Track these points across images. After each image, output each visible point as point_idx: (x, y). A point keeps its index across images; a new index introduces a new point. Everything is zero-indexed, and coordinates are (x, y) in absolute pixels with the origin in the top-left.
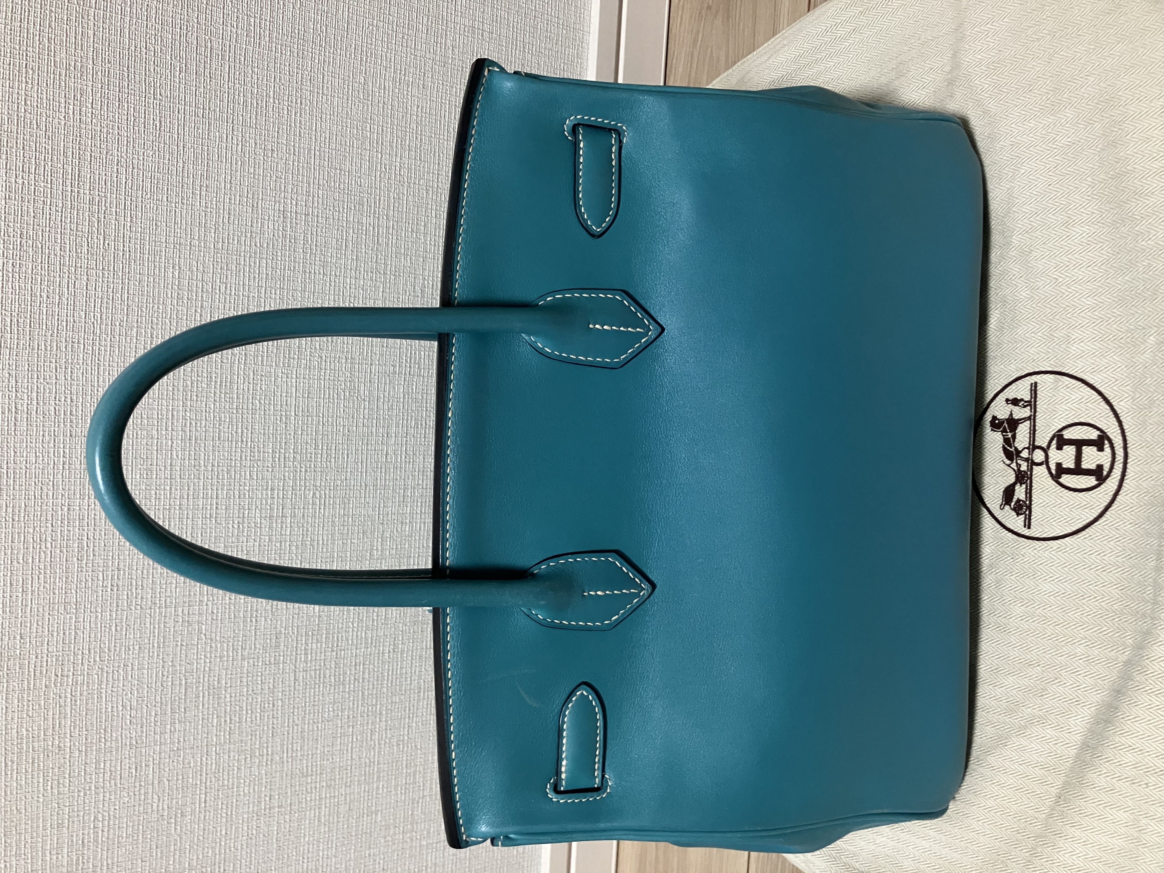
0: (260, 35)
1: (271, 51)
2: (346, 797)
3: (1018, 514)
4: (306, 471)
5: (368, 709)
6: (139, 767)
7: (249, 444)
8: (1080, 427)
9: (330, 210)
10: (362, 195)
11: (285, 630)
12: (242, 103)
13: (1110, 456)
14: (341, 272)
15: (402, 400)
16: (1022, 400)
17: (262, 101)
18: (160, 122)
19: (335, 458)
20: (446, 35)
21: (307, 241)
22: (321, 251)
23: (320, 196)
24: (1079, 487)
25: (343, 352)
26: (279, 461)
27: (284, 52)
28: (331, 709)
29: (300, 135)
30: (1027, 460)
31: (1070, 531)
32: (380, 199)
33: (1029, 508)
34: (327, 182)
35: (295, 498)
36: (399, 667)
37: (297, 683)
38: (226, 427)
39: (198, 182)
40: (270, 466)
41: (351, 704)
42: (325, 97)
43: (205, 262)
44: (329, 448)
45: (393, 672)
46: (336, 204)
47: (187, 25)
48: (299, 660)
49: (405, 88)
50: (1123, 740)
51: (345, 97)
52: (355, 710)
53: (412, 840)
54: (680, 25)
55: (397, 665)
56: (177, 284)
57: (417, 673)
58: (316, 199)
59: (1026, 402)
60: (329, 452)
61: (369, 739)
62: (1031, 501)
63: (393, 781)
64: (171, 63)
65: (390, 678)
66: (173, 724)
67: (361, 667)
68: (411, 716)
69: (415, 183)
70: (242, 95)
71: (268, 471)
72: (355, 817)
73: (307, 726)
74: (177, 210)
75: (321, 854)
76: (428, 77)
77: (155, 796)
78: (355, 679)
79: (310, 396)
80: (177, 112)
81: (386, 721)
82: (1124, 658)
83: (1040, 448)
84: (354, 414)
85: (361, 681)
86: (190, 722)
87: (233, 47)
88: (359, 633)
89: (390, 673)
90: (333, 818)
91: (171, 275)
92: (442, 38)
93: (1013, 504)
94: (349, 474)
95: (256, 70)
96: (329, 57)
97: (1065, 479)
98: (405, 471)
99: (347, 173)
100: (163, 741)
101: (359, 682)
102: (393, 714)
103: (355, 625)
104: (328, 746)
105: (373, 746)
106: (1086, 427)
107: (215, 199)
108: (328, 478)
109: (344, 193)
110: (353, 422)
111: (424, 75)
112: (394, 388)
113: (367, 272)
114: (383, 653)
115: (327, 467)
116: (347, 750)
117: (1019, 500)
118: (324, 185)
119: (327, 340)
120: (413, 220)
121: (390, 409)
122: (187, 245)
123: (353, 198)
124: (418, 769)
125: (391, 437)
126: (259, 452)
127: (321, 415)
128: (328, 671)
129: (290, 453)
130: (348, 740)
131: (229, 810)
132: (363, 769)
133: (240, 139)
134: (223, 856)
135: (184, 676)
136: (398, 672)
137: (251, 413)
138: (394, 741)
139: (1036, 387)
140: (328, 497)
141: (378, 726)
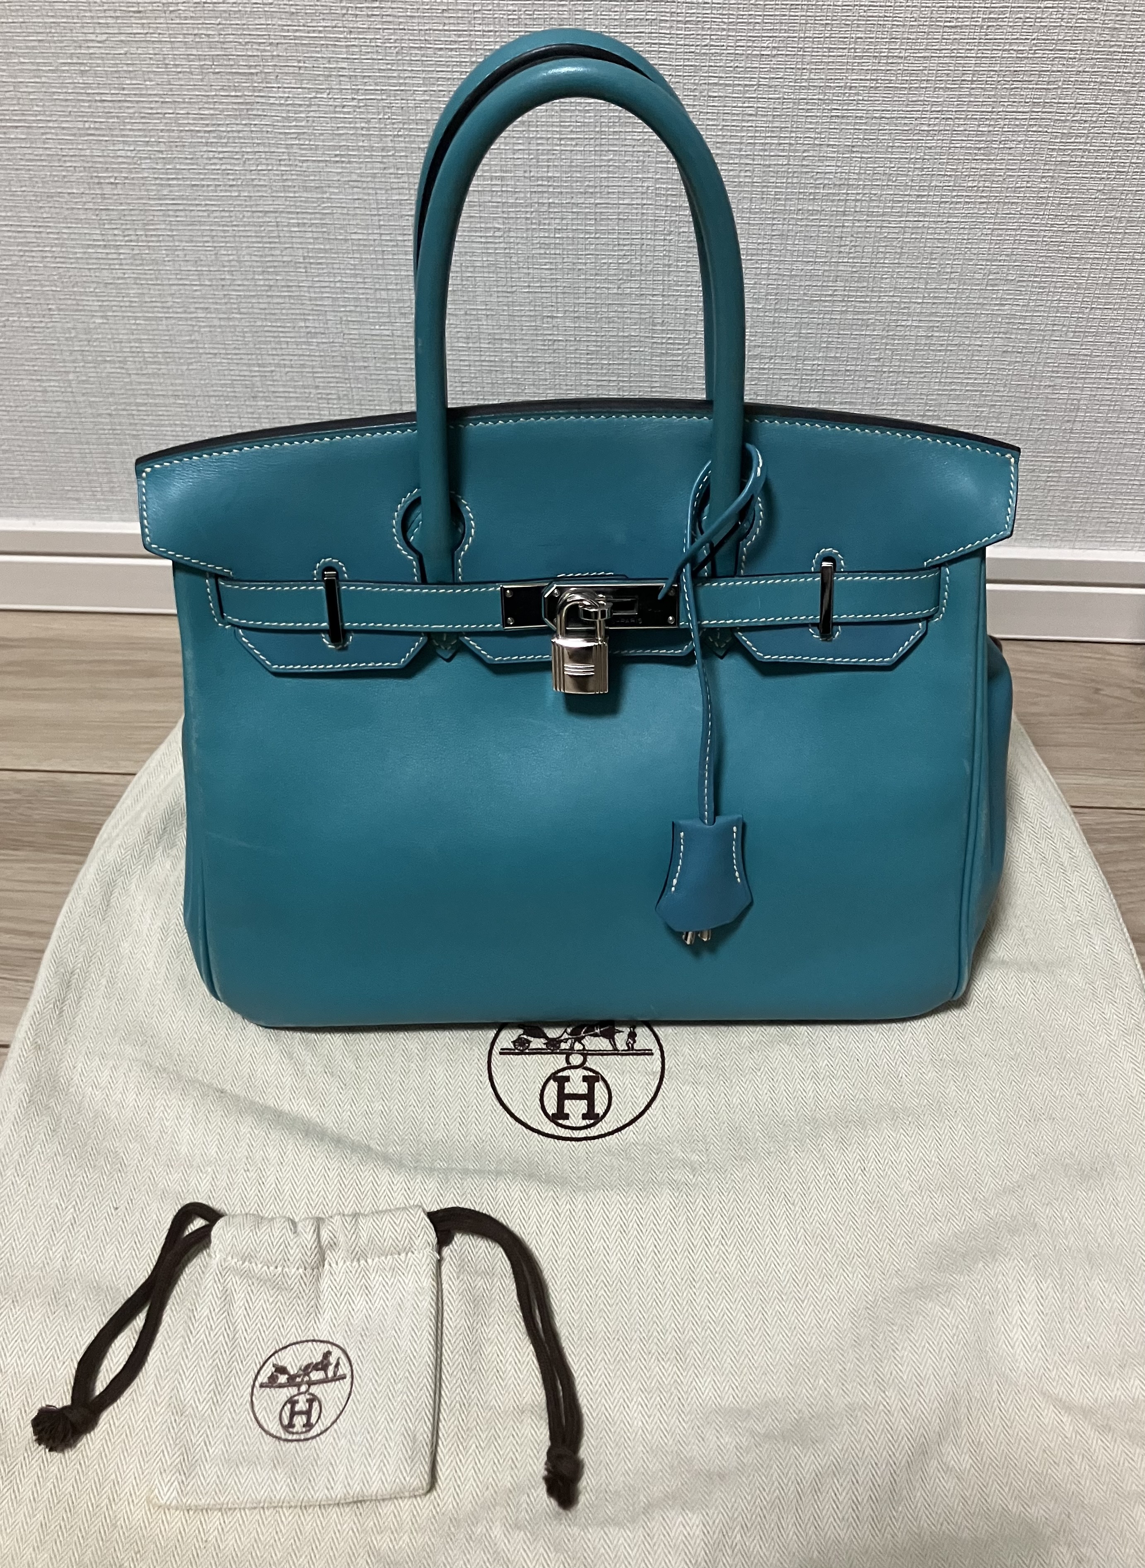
0: (1065, 150)
1: (1045, 164)
2: (122, 278)
3: (514, 1042)
4: (527, 219)
5: (234, 303)
6: (141, 15)
7: (558, 148)
8: (607, 1097)
9: (851, 241)
10: (871, 280)
11: (328, 198)
12: (980, 129)
13: (578, 1125)
14: (776, 256)
15: (621, 334)
16: (635, 1042)
17: (983, 154)
18: (956, 27)
19: (545, 253)
20: (1068, 378)
21: (812, 215)
22: (801, 231)
23: (868, 229)
24: (545, 1099)
25: (678, 261)
26: (538, 185)
27: (1044, 180)
28: (231, 258)
29: (942, 202)
30: (572, 1048)
31: (499, 1091)
32: (866, 302)
33: (522, 1053)
34: (885, 237)
35: (493, 207)
36: (289, 340)
37: (260, 214)
38: (579, 119)
39: (881, 76)
40: (532, 174)
41: (240, 282)
42: (989, 232)
43: (782, 87)
44: (558, 246)
45: (282, 332)
46: (858, 249)
47: (1075, 58)
48: (290, 216)
49: (1002, 330)
50: (290, 1147)
51: (990, 257)
52: (232, 288)
53: (74, 361)
54: (1081, 657)
55: (291, 337)
56: (755, 53)
57: (282, 362)
58: (864, 223)
59: (632, 1046)
60: (552, 246)
61: (197, 306)
62: (529, 1054)
63: (146, 337)
64: (1028, 39)
65: (275, 329)
66: (199, 58)
67: (286, 294)
68: (229, 357)
69: (887, 344)
70: (991, 129)
71: (525, 172)
72: (97, 290)
73: (208, 228)
74: (846, 51)
75: (47, 249)
76: (1016, 357)
77: (104, 37)
78: (271, 286)
79: (621, 222)
80: (968, 47)
81: (220, 327)
82: (373, 1145)
83: (585, 1061)
84: (601, 275)
85: (269, 294)
86: (202, 80)
87: (1049, 116)
88: (328, 290)
89: (280, 329)
90: (93, 264)
91: (765, 45)
92: (1065, 372)
93: (525, 1037)
94: (526, 271)
95: (1022, 146)
96: (1038, 236)
97: (553, 1086)
98: (533, 340)
99: (896, 261)
100: (177, 45)
101: (267, 291)
102: (230, 334)
103: (338, 285)
104: (185, 255)
105: (188, 310)
106: (607, 1103)
107: (861, 98)
108: (520, 246)
109: (872, 259)
110: (591, 275)
111: (1019, 352)
112: (635, 324)
113: (776, 289)
114: (305, 320)
115: (533, 244)
116: (181, 279)
117: (529, 1042)
118: (880, 233)
119: (691, 241)
120: (842, 343)
121: (610, 320)
122: (803, 64)
123: (867, 269)
124: (163, 367)
125: (575, 322)
126: (548, 160)
127: (597, 236)
128: (278, 252)
129: (549, 199)
130: (194, 280)
131: (92, 132)
132: (158, 300)
133: (936, 128)
134: (35, 125)
135: (261, 72)
136: (282, 339)
137: (597, 149)
138: (196, 336)
139: (648, 1054)
140: (497, 246)
141: (214, 316)
